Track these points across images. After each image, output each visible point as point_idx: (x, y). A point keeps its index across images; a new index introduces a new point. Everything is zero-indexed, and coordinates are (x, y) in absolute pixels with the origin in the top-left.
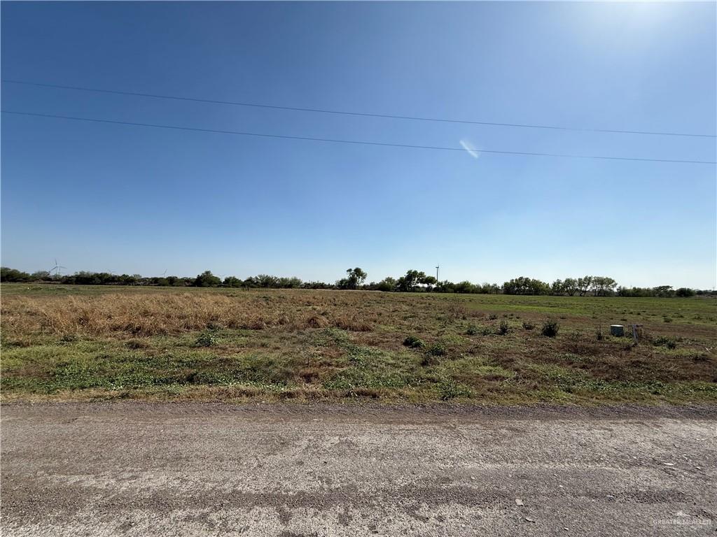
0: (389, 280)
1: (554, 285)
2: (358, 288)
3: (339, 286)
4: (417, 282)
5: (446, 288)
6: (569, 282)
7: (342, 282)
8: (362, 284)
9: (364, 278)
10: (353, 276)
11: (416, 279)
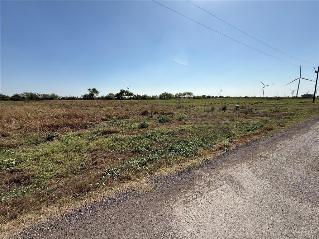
0: (111, 94)
1: (176, 95)
2: (95, 99)
3: (84, 98)
4: (125, 95)
5: (138, 97)
6: (180, 94)
7: (85, 96)
8: (97, 97)
9: (98, 93)
10: (92, 92)
11: (125, 94)
